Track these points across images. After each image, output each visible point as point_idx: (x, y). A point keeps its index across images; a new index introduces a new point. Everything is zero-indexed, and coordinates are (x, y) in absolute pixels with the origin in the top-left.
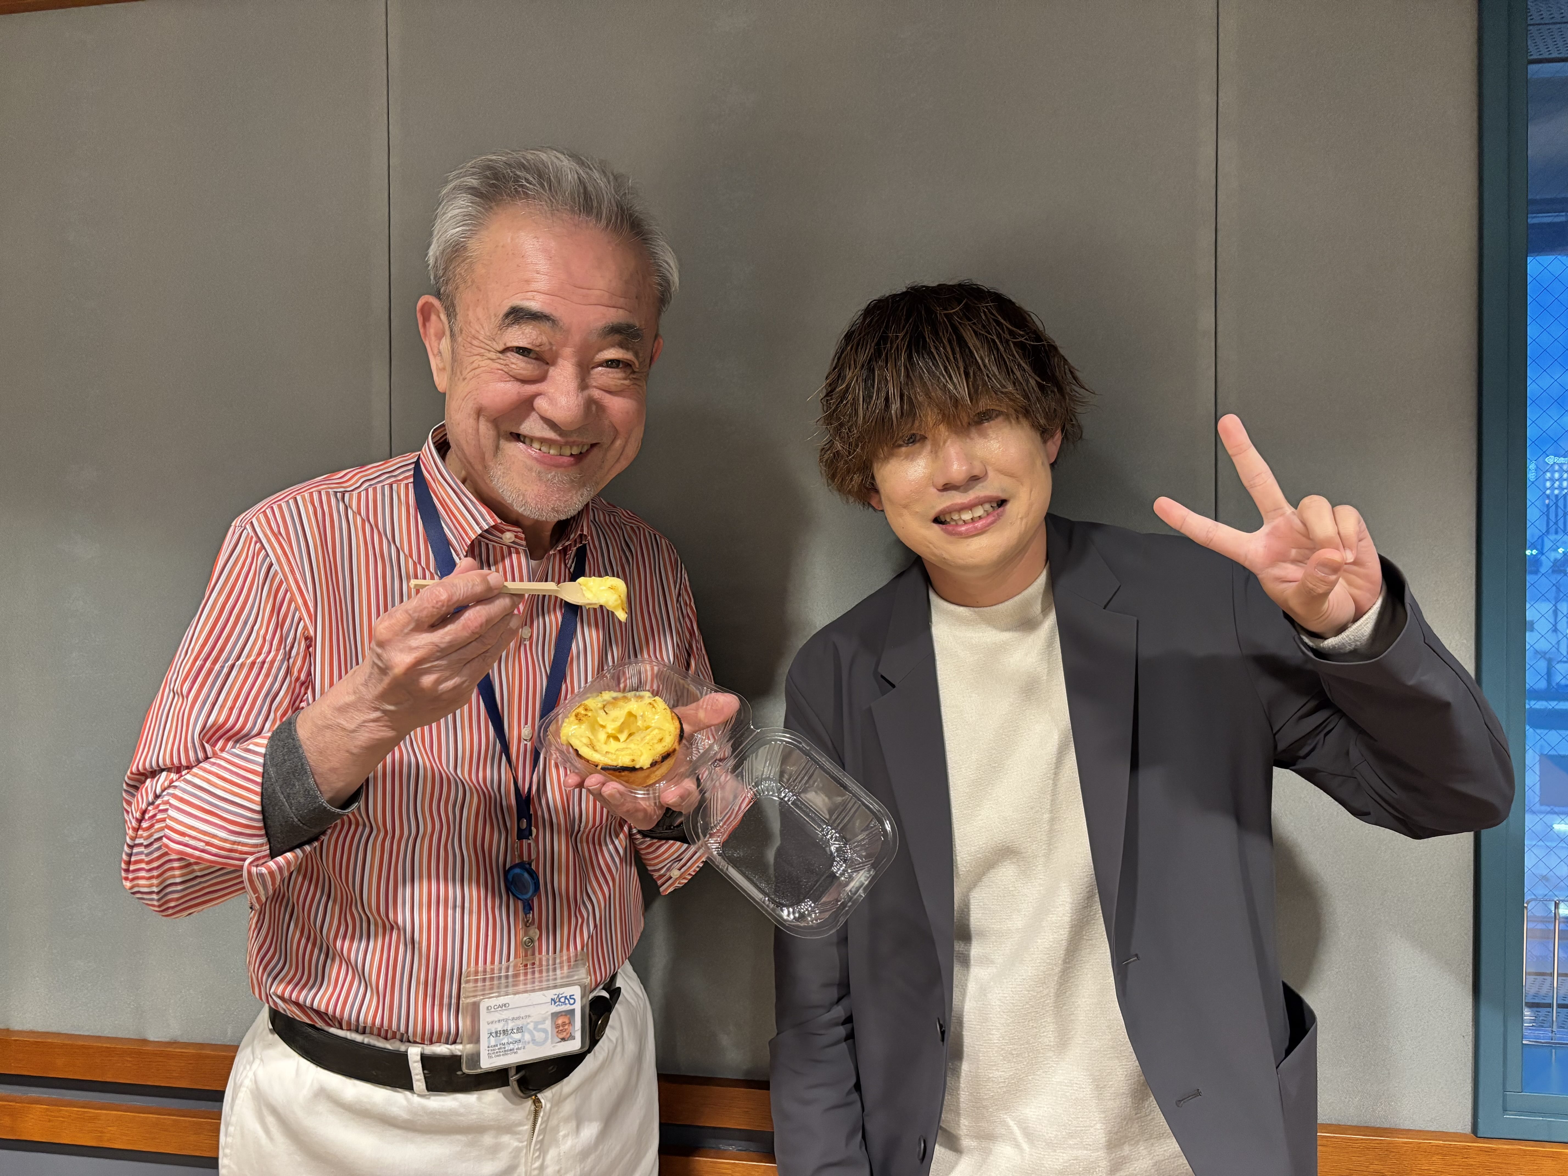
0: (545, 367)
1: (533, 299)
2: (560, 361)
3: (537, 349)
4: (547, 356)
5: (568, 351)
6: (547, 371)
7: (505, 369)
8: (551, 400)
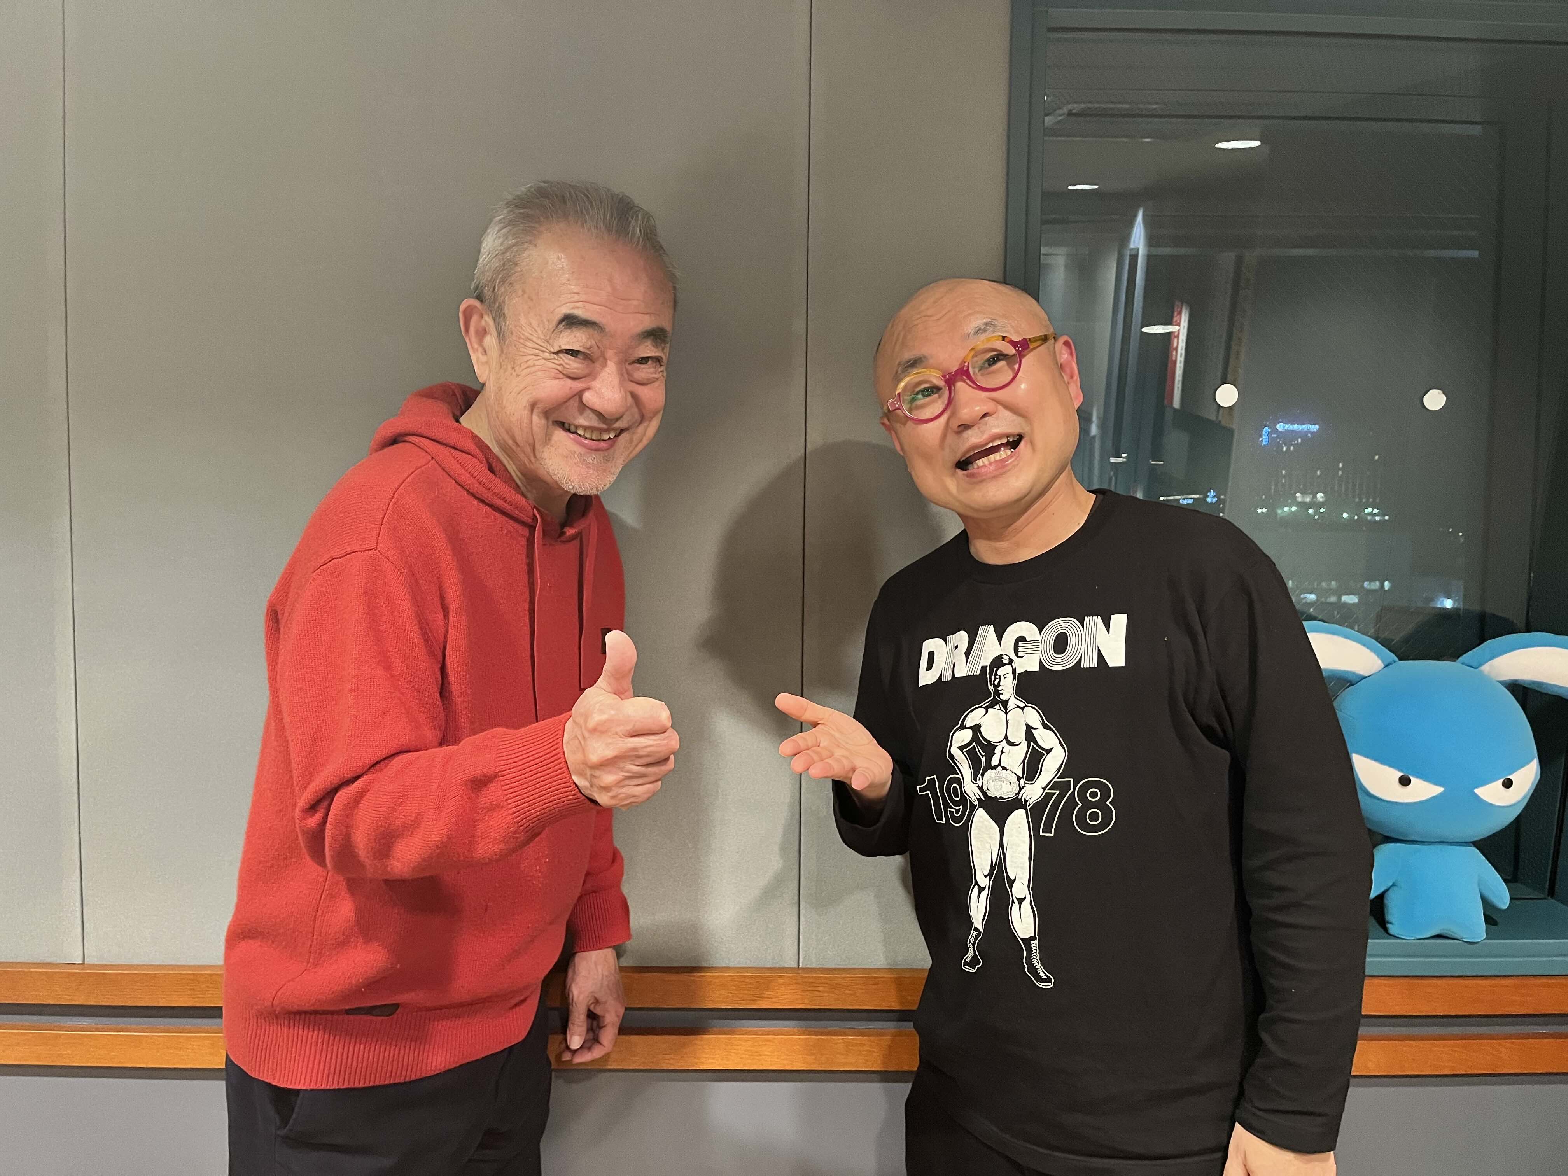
0: (594, 366)
1: (581, 308)
2: (606, 361)
3: (587, 351)
4: (596, 358)
5: (612, 353)
6: (596, 370)
7: (560, 368)
8: (598, 394)
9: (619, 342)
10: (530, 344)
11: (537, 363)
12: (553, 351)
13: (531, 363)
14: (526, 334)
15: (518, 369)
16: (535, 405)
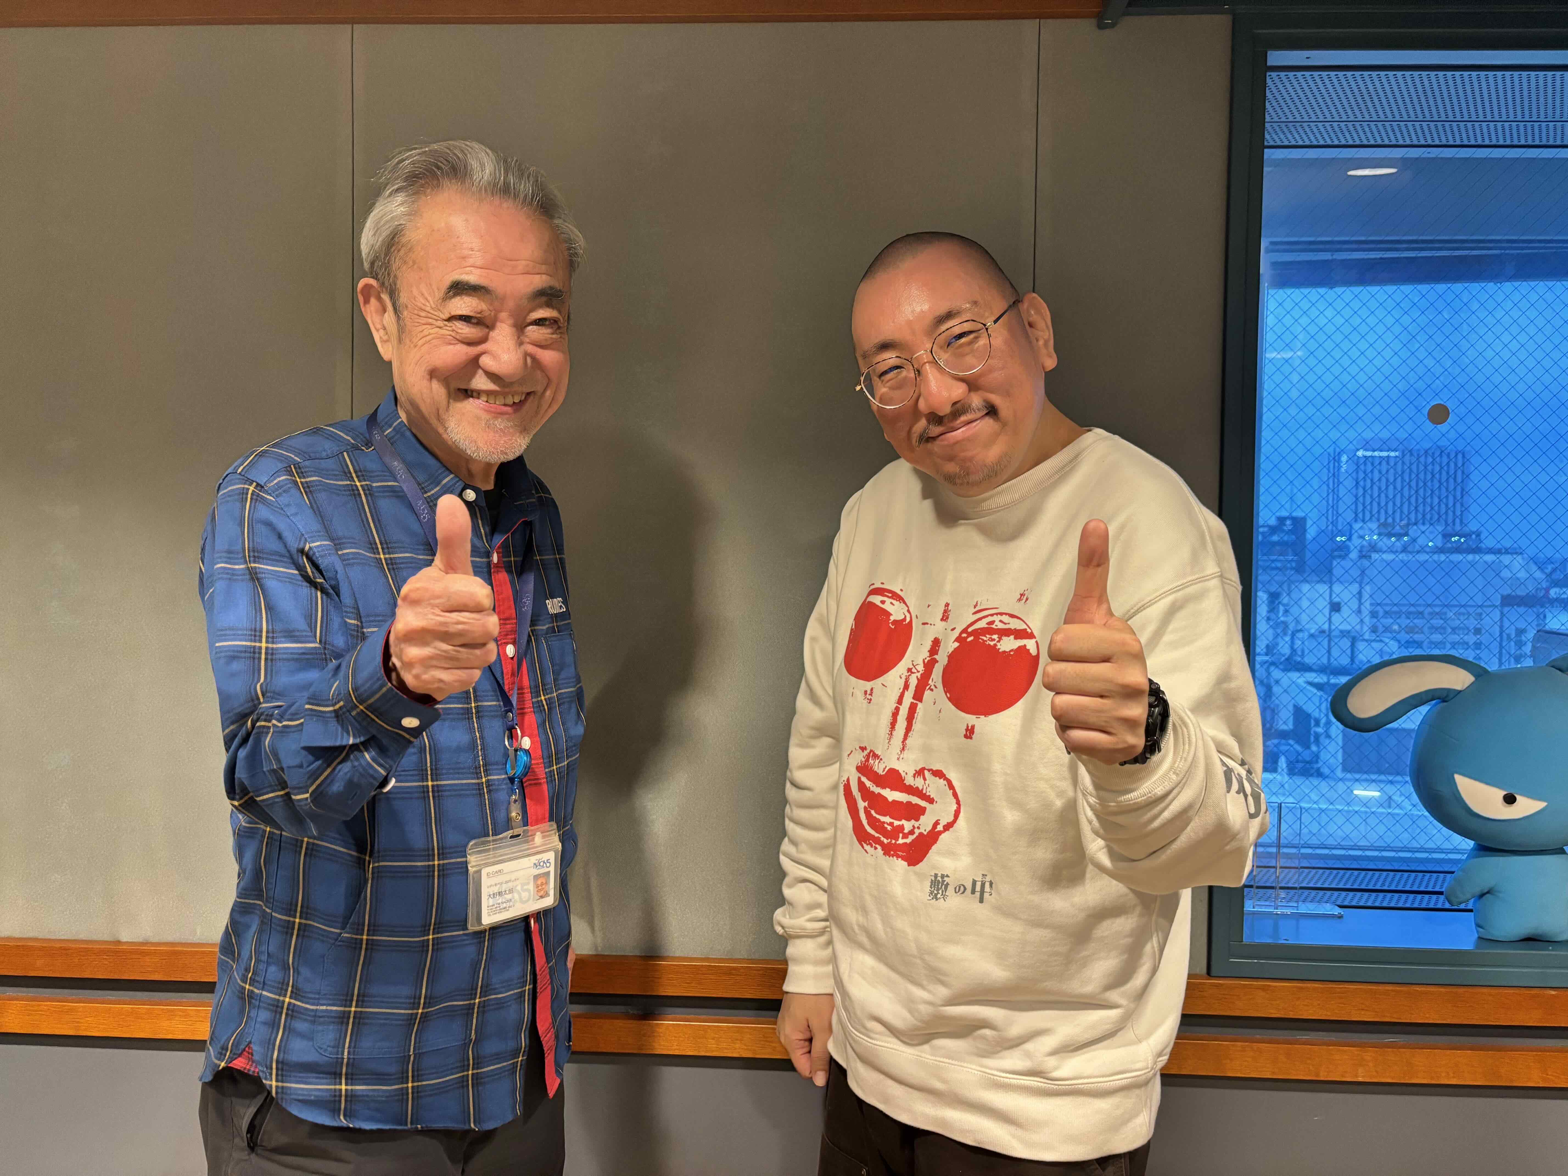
0: (487, 330)
1: (471, 273)
2: (498, 324)
3: (479, 316)
4: (488, 322)
5: (503, 315)
6: (488, 334)
7: (453, 334)
8: (495, 357)
9: (511, 304)
10: (423, 314)
11: (432, 331)
12: (444, 318)
13: (426, 332)
14: (419, 305)
15: (415, 340)
16: (433, 374)
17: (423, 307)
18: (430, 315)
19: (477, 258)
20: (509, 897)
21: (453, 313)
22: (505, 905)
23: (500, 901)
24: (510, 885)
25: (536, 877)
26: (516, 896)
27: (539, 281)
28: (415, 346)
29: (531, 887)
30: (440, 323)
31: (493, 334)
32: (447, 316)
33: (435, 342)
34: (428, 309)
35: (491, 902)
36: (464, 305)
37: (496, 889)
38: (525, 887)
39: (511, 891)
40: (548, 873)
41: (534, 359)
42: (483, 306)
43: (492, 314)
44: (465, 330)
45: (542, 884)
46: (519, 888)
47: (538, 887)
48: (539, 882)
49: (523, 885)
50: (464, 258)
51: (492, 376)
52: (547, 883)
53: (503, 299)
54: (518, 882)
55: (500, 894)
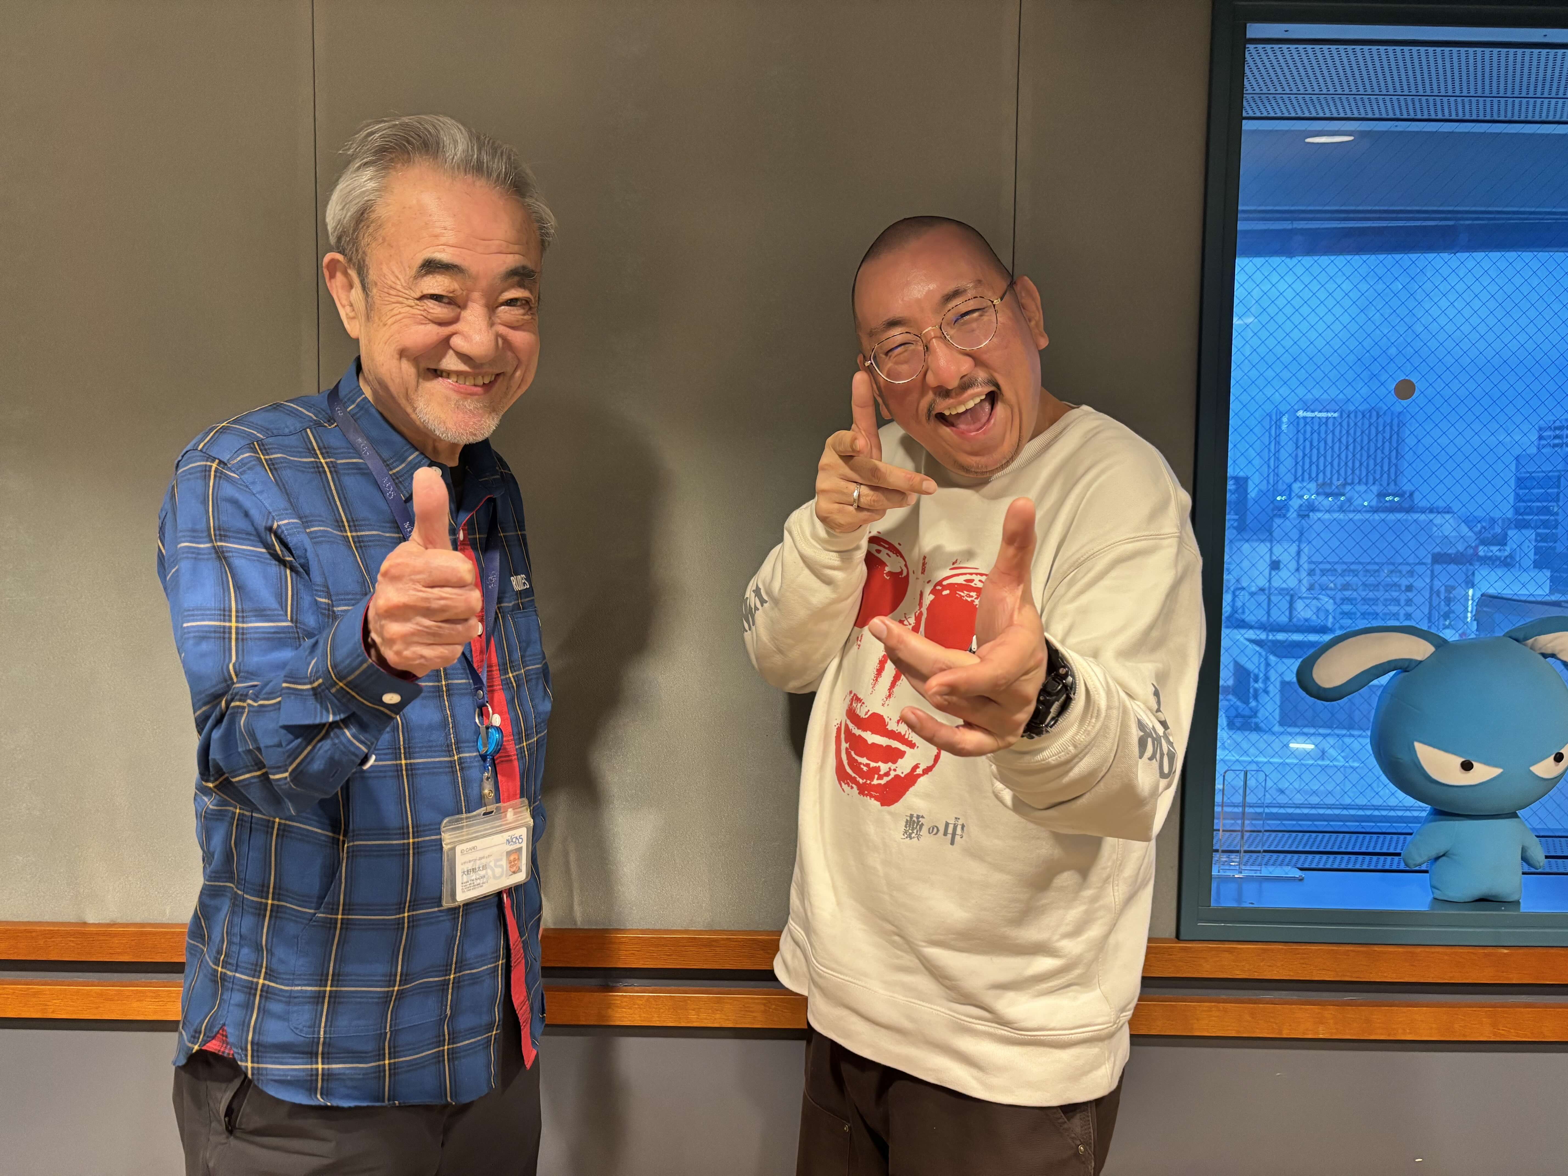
0: (459, 310)
1: (443, 251)
2: (470, 304)
3: (451, 295)
4: (460, 301)
5: (476, 295)
6: (460, 313)
7: (424, 313)
8: (466, 338)
9: (483, 283)
10: (393, 292)
11: (403, 310)
12: (416, 297)
13: (395, 312)
14: (389, 283)
15: (384, 319)
16: (403, 353)
17: (394, 285)
18: (401, 294)
19: (450, 237)
20: (482, 873)
21: (425, 292)
22: (478, 881)
23: (474, 878)
24: (484, 861)
25: (509, 853)
26: (490, 872)
27: (511, 261)
28: (385, 325)
29: (504, 862)
30: (411, 302)
31: (466, 314)
32: (418, 295)
33: (406, 321)
34: (399, 287)
35: (465, 878)
36: (436, 284)
37: (470, 866)
38: (498, 863)
39: (484, 867)
40: (520, 849)
41: (505, 340)
42: (455, 286)
43: (465, 293)
44: (438, 310)
45: (515, 860)
46: (492, 864)
47: (510, 863)
48: (512, 858)
49: (497, 860)
50: (436, 236)
51: (464, 357)
52: (519, 859)
53: (475, 278)
54: (491, 858)
55: (474, 870)
